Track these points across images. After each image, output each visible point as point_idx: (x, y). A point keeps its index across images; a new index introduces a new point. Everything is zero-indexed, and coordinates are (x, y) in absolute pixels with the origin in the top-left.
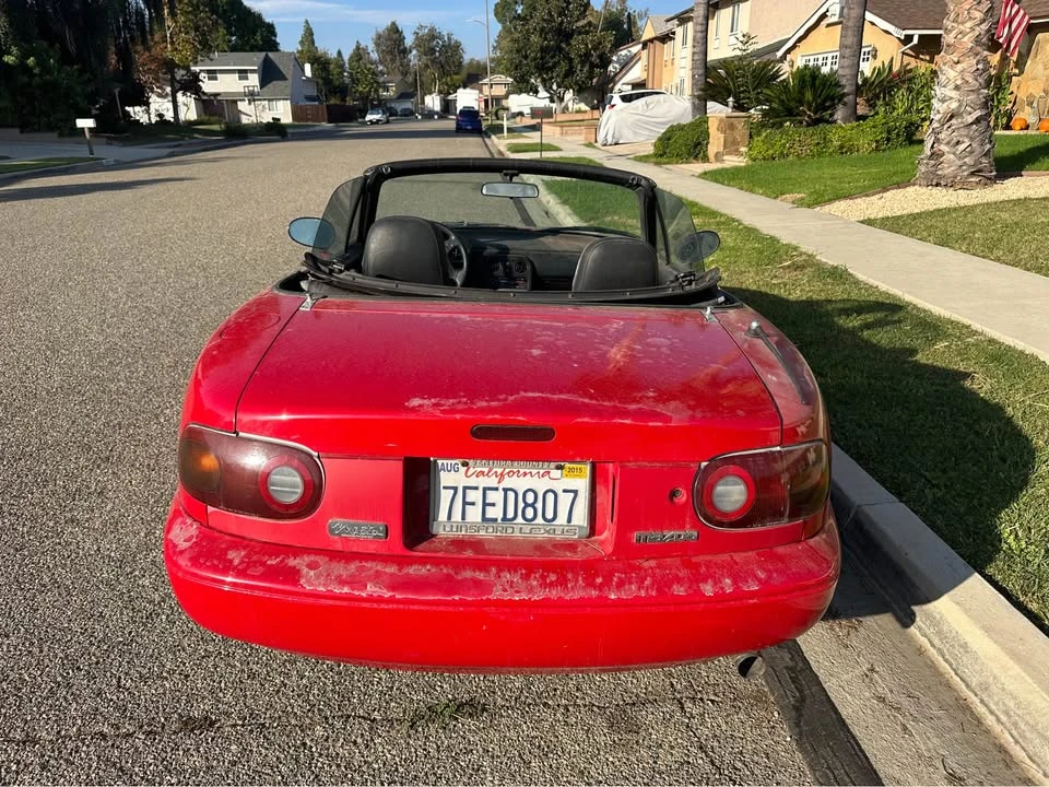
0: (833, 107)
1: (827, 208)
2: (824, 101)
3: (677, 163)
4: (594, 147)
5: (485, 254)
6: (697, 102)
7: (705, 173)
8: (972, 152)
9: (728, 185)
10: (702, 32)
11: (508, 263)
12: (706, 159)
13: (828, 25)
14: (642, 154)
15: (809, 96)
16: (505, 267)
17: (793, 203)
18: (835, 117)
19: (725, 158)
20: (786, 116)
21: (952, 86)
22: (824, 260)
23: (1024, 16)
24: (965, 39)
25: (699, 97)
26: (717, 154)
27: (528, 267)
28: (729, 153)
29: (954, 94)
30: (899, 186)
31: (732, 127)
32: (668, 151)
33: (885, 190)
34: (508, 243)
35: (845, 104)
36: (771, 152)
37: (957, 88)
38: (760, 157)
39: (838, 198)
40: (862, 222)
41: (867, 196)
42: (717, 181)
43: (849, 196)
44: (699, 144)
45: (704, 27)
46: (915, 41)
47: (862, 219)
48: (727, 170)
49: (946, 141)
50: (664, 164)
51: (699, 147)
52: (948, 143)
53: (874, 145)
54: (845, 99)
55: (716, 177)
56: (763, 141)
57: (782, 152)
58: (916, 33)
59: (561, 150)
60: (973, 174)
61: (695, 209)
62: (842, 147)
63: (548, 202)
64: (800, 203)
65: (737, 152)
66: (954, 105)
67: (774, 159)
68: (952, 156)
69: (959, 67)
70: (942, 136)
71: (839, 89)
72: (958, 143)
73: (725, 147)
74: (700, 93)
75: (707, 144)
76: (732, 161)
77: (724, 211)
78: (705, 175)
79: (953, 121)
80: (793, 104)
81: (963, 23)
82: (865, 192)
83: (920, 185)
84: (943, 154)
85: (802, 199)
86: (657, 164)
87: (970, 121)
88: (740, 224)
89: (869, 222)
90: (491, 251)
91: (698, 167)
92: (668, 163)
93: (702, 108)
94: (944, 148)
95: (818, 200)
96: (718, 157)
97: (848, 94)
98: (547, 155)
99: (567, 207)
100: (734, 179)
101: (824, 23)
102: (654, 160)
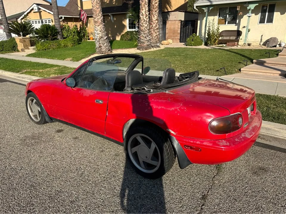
0: (57, 35)
2: (55, 34)
3: (9, 53)
6: (8, 34)
8: (107, 46)
9: (42, 58)
10: (3, 12)
12: (18, 51)
13: (34, 12)
15: (49, 32)
18: (58, 38)
19: (25, 50)
20: (44, 38)
21: (99, 31)
23: (86, 14)
24: (99, 20)
25: (8, 32)
26: (22, 49)
29: (100, 33)
31: (25, 41)
32: (4, 49)
35: (60, 34)
36: (44, 48)
37: (100, 31)
38: (41, 49)
42: (36, 57)
44: (15, 46)
45: (4, 11)
46: (63, 18)
49: (102, 43)
51: (15, 48)
52: (102, 44)
53: (72, 45)
54: (59, 33)
56: (40, 45)
57: (48, 48)
58: (63, 16)
60: (109, 50)
62: (64, 46)
65: (29, 48)
66: (101, 35)
67: (46, 50)
68: (104, 47)
69: (100, 26)
70: (100, 42)
71: (58, 31)
72: (104, 44)
73: (24, 47)
74: (8, 31)
75: (17, 46)
78: (29, 56)
79: (102, 39)
80: (46, 34)
81: (98, 16)
83: (98, 54)
84: (102, 46)
87: (105, 39)
92: (5, 53)
93: (10, 36)
94: (101, 45)
97: (60, 32)
101: (33, 11)
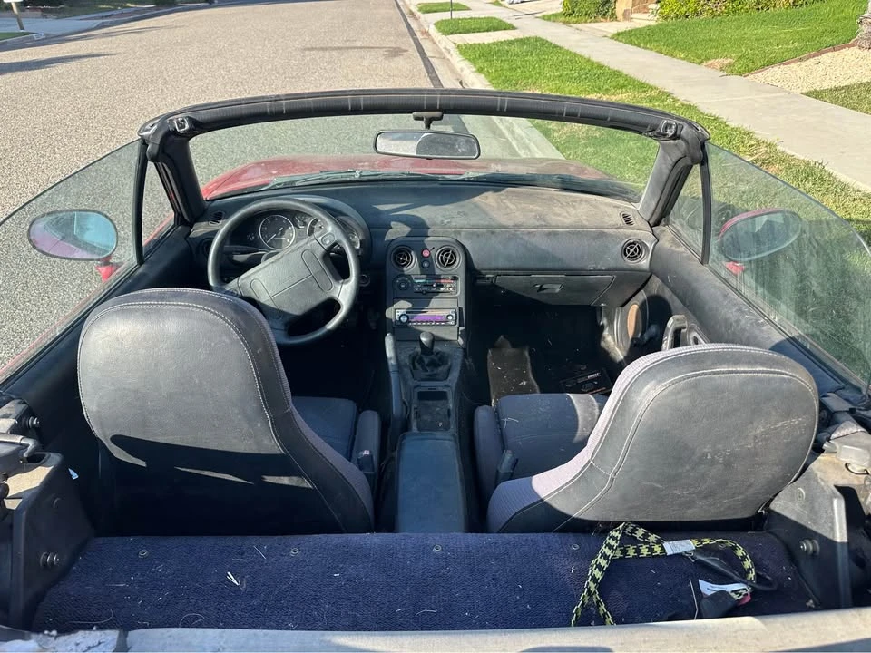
1: (761, 76)
3: (586, 22)
4: (501, 5)
5: (389, 237)
7: (618, 34)
9: (645, 48)
11: (426, 253)
12: (614, 17)
14: (550, 13)
16: (422, 259)
17: (721, 69)
22: (789, 152)
26: (625, 11)
27: (460, 260)
28: (638, 11)
30: (833, 47)
33: (820, 53)
34: (425, 212)
38: (673, 15)
39: (771, 63)
40: (807, 94)
41: (801, 60)
42: (630, 43)
43: (782, 62)
44: (608, 1)
47: (806, 90)
48: (640, 30)
50: (573, 23)
51: (608, 5)
55: (631, 37)
57: (696, 10)
59: (469, 9)
61: (621, 80)
63: (462, 70)
64: (729, 70)
65: (645, 9)
67: (687, 17)
73: (634, 5)
76: (642, 20)
77: (652, 82)
78: (618, 36)
82: (799, 55)
83: (860, 47)
85: (730, 65)
86: (566, 23)
88: (675, 100)
89: (816, 94)
90: (398, 231)
91: (610, 27)
92: (576, 22)
95: (748, 66)
96: (627, 15)
98: (457, 15)
99: (483, 76)
100: (650, 41)
102: (563, 19)
